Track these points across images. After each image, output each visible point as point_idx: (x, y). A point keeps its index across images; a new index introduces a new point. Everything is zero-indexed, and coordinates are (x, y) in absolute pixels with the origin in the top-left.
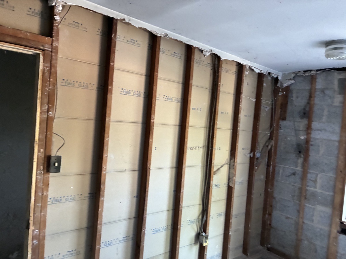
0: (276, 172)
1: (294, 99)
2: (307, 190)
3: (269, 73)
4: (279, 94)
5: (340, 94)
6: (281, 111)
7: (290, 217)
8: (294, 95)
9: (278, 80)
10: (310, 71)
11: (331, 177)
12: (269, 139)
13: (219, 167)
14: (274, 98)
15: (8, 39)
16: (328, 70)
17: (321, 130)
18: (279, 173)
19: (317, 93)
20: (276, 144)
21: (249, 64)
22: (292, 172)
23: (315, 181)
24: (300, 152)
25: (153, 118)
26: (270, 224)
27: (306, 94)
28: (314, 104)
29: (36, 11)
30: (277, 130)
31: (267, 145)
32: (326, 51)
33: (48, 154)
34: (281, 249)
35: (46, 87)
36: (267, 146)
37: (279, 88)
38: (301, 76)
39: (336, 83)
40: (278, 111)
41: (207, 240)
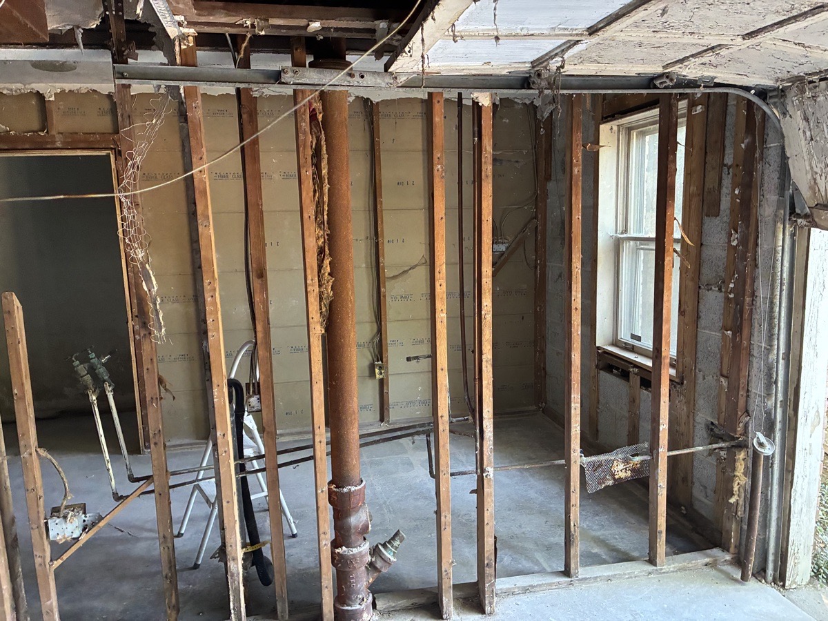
0: (547, 277)
4: (540, 133)
6: (545, 165)
9: (536, 106)
12: (534, 218)
13: (406, 268)
14: (536, 142)
20: (544, 225)
22: (559, 272)
26: (544, 369)
29: (106, 109)
30: (544, 200)
31: (525, 228)
36: (525, 231)
37: (541, 121)
40: (542, 165)
41: (383, 371)
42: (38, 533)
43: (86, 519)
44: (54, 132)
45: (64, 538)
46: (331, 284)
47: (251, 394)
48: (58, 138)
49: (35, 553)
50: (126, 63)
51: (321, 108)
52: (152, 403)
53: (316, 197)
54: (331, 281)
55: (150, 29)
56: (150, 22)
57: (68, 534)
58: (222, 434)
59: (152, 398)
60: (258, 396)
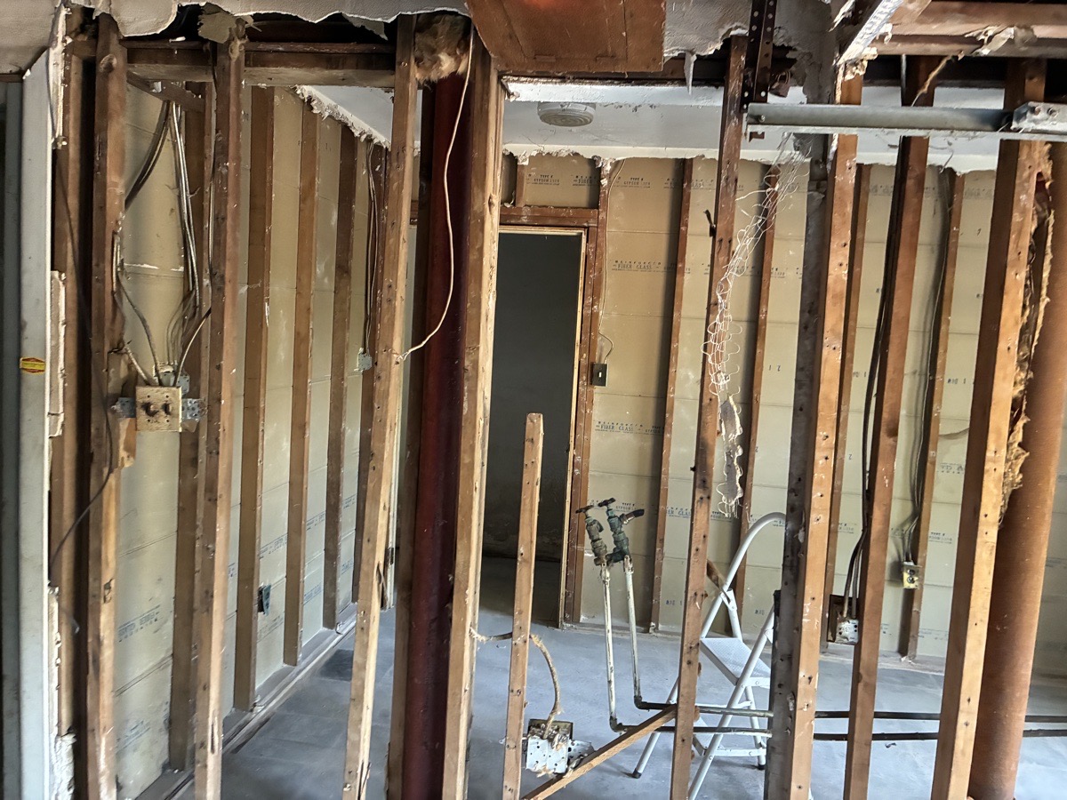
15: (550, 222)
25: (764, 310)
29: (584, 178)
33: (591, 360)
35: (591, 274)
41: (916, 579)
42: (514, 755)
43: (573, 748)
44: (521, 205)
45: (544, 770)
46: (1021, 461)
47: (845, 615)
48: (526, 211)
49: (505, 783)
50: (764, 100)
51: (1049, 172)
52: (695, 601)
53: (1025, 318)
54: (1023, 457)
55: (790, 55)
56: (792, 44)
57: (550, 766)
58: (807, 676)
59: (696, 594)
60: (856, 622)
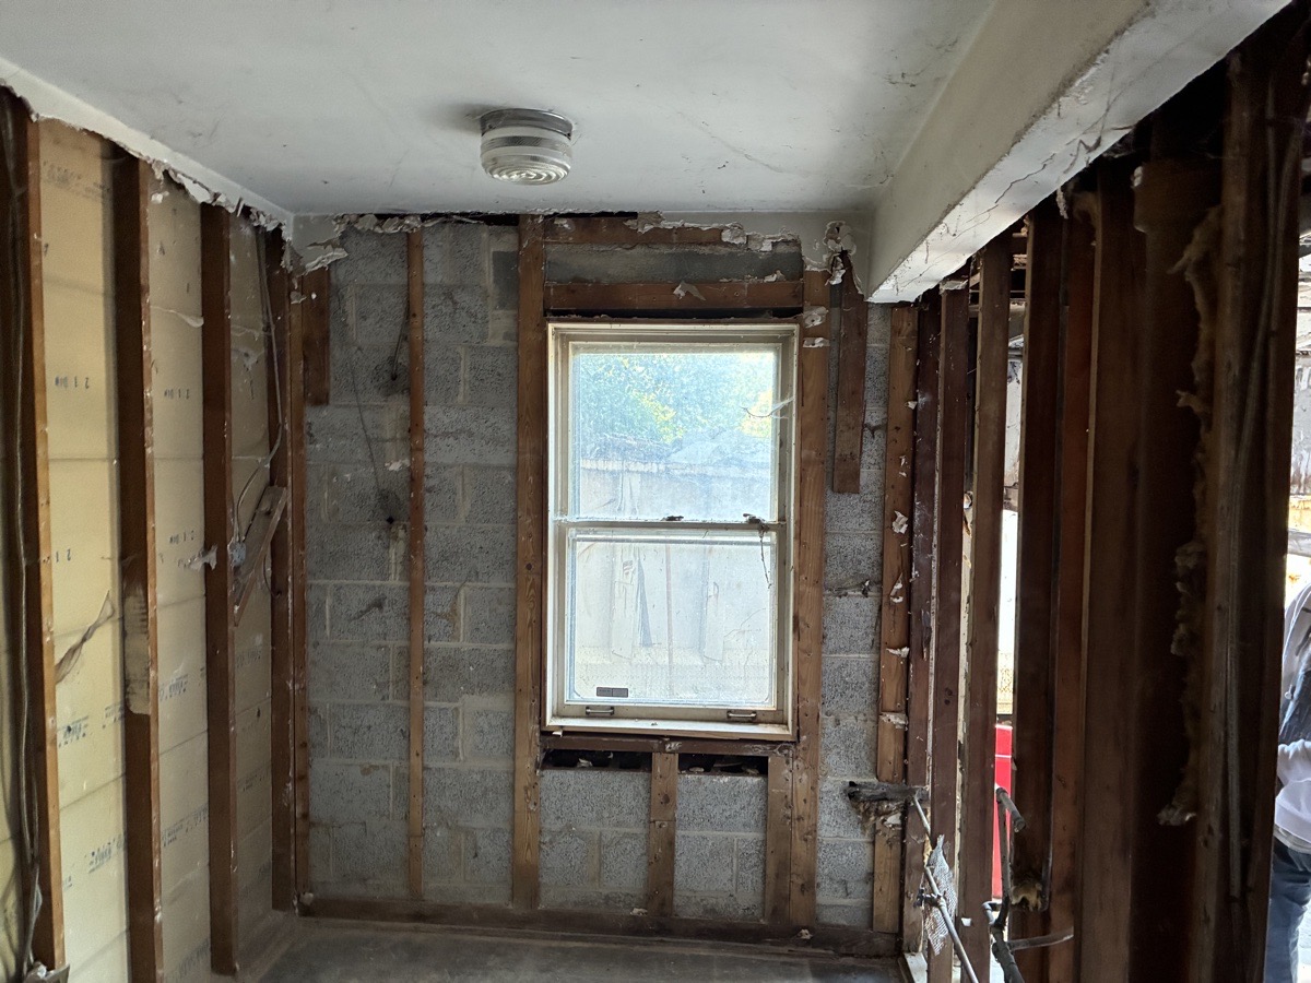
0: (311, 612)
1: (352, 320)
2: (426, 653)
3: (247, 211)
4: (290, 300)
5: (502, 305)
6: (305, 370)
7: (380, 762)
8: (351, 306)
9: (282, 242)
10: (403, 216)
11: (501, 589)
12: (271, 483)
13: (75, 640)
14: (275, 319)
16: (459, 218)
17: (455, 435)
18: (320, 611)
19: (429, 301)
20: (299, 499)
21: (165, 161)
22: (370, 597)
23: (452, 615)
24: (391, 520)
26: (305, 816)
27: (394, 303)
28: (425, 341)
30: (300, 445)
31: (265, 507)
32: (485, 148)
34: (355, 890)
36: (269, 514)
37: (290, 276)
38: (371, 233)
39: (488, 265)
40: (296, 370)
